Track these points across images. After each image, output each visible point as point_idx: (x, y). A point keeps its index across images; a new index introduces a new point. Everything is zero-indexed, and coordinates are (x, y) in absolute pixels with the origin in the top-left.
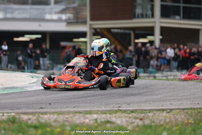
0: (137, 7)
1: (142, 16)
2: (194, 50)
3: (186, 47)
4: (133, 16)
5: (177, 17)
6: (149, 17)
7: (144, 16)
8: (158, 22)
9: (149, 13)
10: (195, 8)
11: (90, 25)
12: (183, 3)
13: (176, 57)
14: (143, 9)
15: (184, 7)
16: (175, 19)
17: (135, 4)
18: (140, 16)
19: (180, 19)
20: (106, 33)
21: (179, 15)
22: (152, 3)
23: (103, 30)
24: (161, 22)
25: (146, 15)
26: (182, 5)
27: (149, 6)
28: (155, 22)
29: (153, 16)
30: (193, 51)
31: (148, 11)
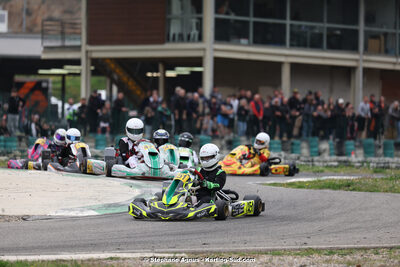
0: (173, 21)
1: (181, 38)
2: (276, 101)
3: (257, 96)
4: (164, 38)
5: (244, 41)
6: (194, 41)
7: (185, 37)
8: (210, 49)
9: (194, 32)
10: (275, 25)
11: (87, 52)
12: (255, 16)
13: (243, 113)
14: (182, 25)
15: (255, 23)
16: (239, 44)
17: (169, 16)
18: (177, 37)
19: (249, 45)
20: (113, 66)
21: (246, 36)
22: (199, 16)
23: (108, 61)
24: (216, 50)
25: (189, 37)
26: (252, 19)
27: (194, 21)
28: (204, 50)
29: (200, 38)
30: (273, 102)
31: (191, 29)
